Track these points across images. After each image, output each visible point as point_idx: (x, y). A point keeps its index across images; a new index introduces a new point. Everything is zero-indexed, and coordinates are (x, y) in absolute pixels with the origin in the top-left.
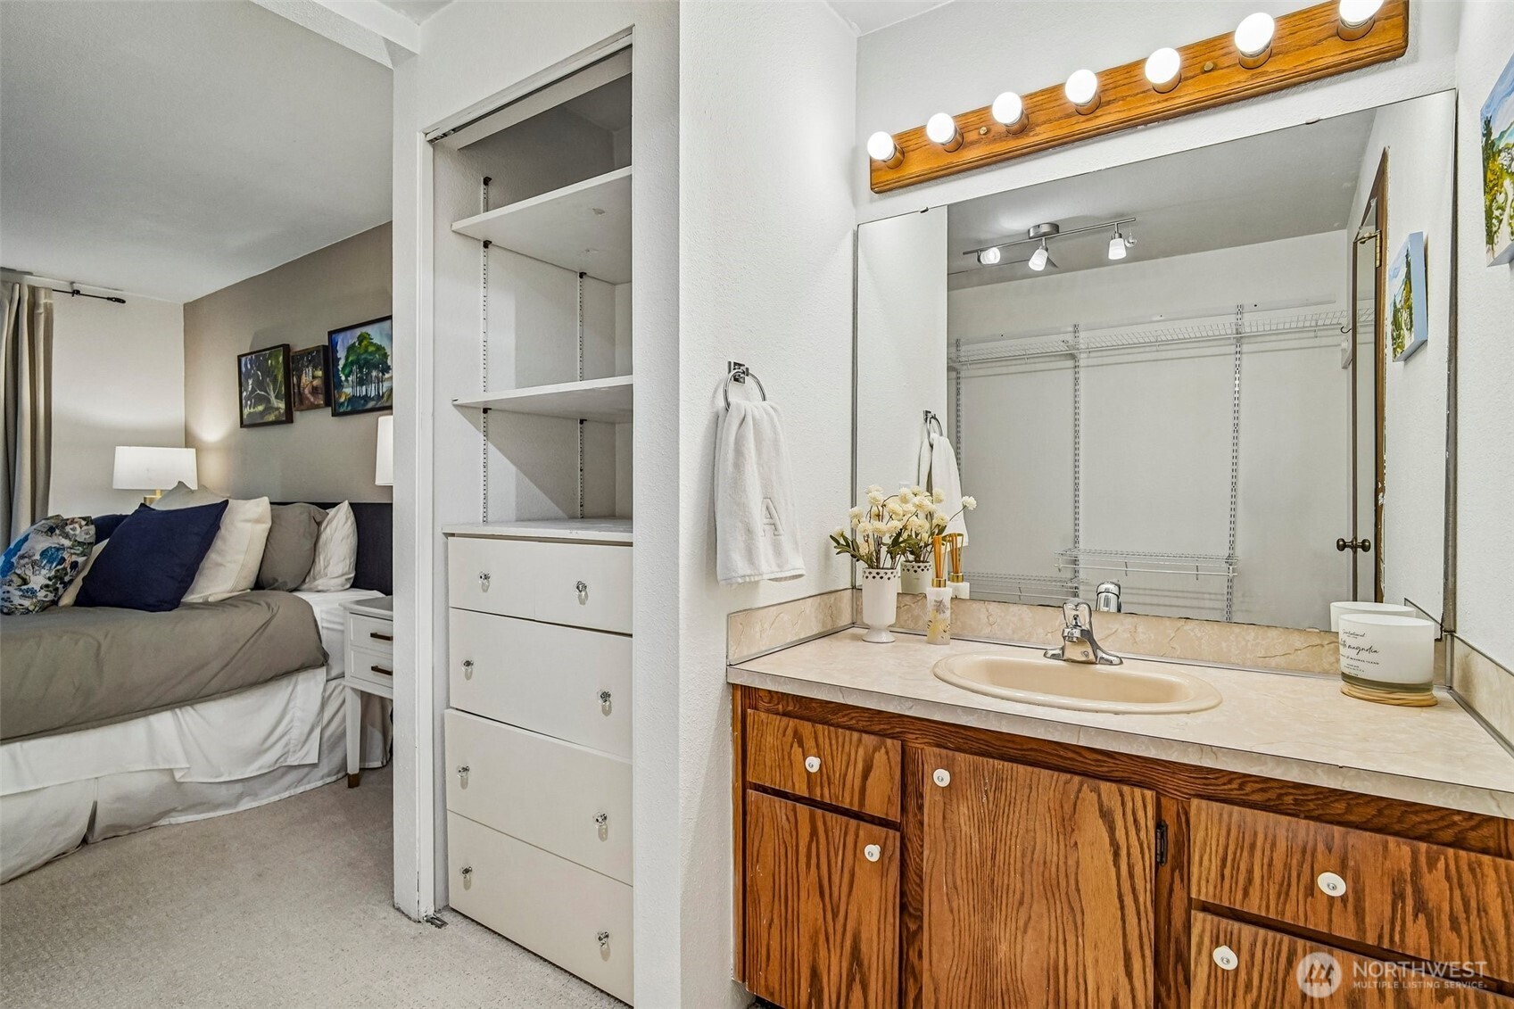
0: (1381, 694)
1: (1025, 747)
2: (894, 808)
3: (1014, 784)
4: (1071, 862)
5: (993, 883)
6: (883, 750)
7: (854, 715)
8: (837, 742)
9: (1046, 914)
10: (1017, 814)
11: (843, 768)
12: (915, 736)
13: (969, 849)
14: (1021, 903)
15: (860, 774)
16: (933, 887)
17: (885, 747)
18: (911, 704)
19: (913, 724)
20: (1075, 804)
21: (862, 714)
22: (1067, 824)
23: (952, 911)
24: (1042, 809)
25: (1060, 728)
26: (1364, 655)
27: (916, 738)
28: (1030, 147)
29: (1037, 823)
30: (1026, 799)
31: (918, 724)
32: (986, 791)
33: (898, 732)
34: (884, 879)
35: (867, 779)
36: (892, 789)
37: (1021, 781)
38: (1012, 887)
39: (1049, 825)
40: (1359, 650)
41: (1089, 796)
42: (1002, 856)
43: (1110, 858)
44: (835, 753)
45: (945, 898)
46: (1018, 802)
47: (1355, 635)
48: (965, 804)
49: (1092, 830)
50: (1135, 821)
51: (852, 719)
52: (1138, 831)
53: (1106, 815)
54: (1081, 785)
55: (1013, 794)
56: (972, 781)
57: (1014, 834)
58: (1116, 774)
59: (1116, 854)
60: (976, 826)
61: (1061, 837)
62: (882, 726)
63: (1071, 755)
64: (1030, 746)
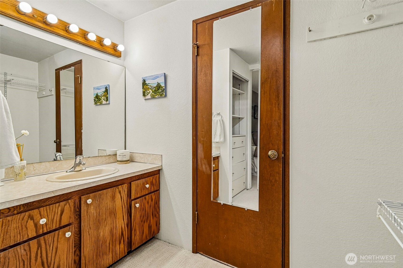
0: (126, 162)
1: (103, 186)
2: (72, 219)
3: (103, 195)
4: (114, 205)
5: (99, 221)
6: (68, 204)
7: (52, 200)
8: (50, 210)
9: (110, 220)
10: (104, 201)
11: (53, 217)
12: (75, 196)
13: (93, 216)
14: (105, 220)
15: (59, 215)
16: (84, 232)
17: (69, 203)
18: (78, 187)
19: (74, 193)
20: (115, 193)
21: (57, 198)
22: (113, 197)
23: (89, 235)
24: (109, 197)
25: (113, 178)
26: (124, 157)
27: (76, 197)
28: (51, 31)
29: (108, 201)
30: (106, 197)
31: (76, 193)
32: (97, 200)
33: (70, 198)
34: (69, 241)
35: (62, 216)
36: (71, 214)
37: (105, 193)
38: (103, 218)
39: (110, 200)
40: (123, 156)
41: (117, 190)
42: (101, 213)
43: (121, 200)
44: (49, 214)
45: (88, 233)
46: (104, 198)
47: (122, 154)
48: (92, 206)
49: (118, 196)
50: (124, 191)
51: (52, 201)
52: (125, 192)
53: (120, 192)
54: (116, 188)
55: (103, 197)
56: (94, 199)
57: (103, 206)
58: (119, 184)
59: (121, 199)
60: (95, 209)
61: (112, 201)
62: (64, 198)
63: (111, 184)
64: (104, 186)
